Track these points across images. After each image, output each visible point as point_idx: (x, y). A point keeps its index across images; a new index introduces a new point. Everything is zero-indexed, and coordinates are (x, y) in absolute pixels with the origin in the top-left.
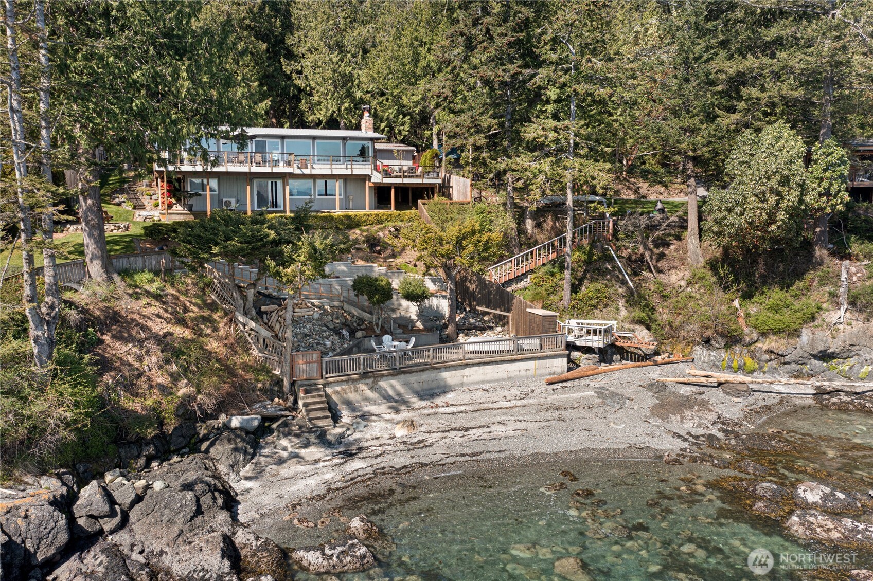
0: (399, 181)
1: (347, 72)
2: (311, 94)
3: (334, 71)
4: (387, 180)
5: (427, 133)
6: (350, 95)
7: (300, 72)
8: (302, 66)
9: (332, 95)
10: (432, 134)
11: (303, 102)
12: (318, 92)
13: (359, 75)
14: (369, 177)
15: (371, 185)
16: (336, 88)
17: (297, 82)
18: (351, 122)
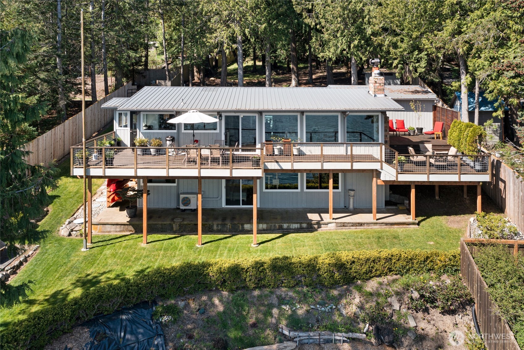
0: (421, 178)
1: (358, 8)
2: (320, 32)
3: (344, 9)
4: (404, 178)
5: (455, 84)
6: (360, 31)
7: (310, 11)
8: (313, 5)
9: (342, 33)
10: (460, 86)
11: (314, 40)
12: (327, 30)
13: (369, 11)
14: (377, 173)
15: (380, 182)
16: (346, 24)
17: (307, 21)
18: (361, 59)
